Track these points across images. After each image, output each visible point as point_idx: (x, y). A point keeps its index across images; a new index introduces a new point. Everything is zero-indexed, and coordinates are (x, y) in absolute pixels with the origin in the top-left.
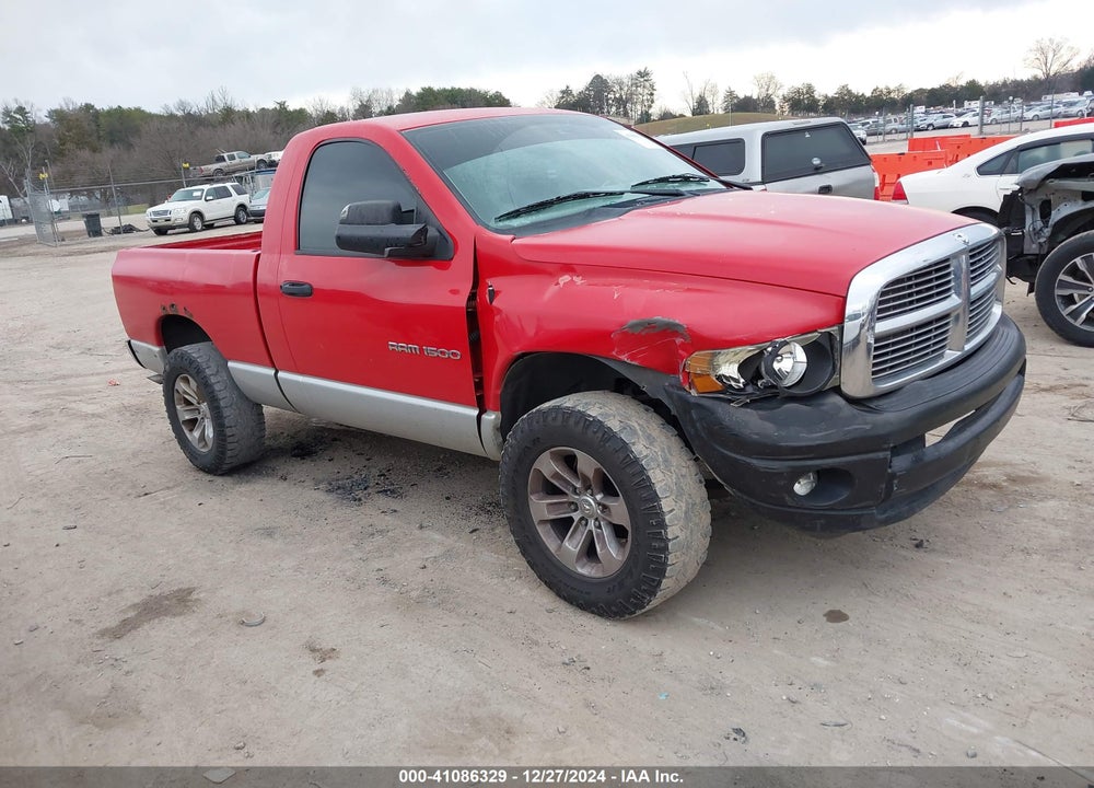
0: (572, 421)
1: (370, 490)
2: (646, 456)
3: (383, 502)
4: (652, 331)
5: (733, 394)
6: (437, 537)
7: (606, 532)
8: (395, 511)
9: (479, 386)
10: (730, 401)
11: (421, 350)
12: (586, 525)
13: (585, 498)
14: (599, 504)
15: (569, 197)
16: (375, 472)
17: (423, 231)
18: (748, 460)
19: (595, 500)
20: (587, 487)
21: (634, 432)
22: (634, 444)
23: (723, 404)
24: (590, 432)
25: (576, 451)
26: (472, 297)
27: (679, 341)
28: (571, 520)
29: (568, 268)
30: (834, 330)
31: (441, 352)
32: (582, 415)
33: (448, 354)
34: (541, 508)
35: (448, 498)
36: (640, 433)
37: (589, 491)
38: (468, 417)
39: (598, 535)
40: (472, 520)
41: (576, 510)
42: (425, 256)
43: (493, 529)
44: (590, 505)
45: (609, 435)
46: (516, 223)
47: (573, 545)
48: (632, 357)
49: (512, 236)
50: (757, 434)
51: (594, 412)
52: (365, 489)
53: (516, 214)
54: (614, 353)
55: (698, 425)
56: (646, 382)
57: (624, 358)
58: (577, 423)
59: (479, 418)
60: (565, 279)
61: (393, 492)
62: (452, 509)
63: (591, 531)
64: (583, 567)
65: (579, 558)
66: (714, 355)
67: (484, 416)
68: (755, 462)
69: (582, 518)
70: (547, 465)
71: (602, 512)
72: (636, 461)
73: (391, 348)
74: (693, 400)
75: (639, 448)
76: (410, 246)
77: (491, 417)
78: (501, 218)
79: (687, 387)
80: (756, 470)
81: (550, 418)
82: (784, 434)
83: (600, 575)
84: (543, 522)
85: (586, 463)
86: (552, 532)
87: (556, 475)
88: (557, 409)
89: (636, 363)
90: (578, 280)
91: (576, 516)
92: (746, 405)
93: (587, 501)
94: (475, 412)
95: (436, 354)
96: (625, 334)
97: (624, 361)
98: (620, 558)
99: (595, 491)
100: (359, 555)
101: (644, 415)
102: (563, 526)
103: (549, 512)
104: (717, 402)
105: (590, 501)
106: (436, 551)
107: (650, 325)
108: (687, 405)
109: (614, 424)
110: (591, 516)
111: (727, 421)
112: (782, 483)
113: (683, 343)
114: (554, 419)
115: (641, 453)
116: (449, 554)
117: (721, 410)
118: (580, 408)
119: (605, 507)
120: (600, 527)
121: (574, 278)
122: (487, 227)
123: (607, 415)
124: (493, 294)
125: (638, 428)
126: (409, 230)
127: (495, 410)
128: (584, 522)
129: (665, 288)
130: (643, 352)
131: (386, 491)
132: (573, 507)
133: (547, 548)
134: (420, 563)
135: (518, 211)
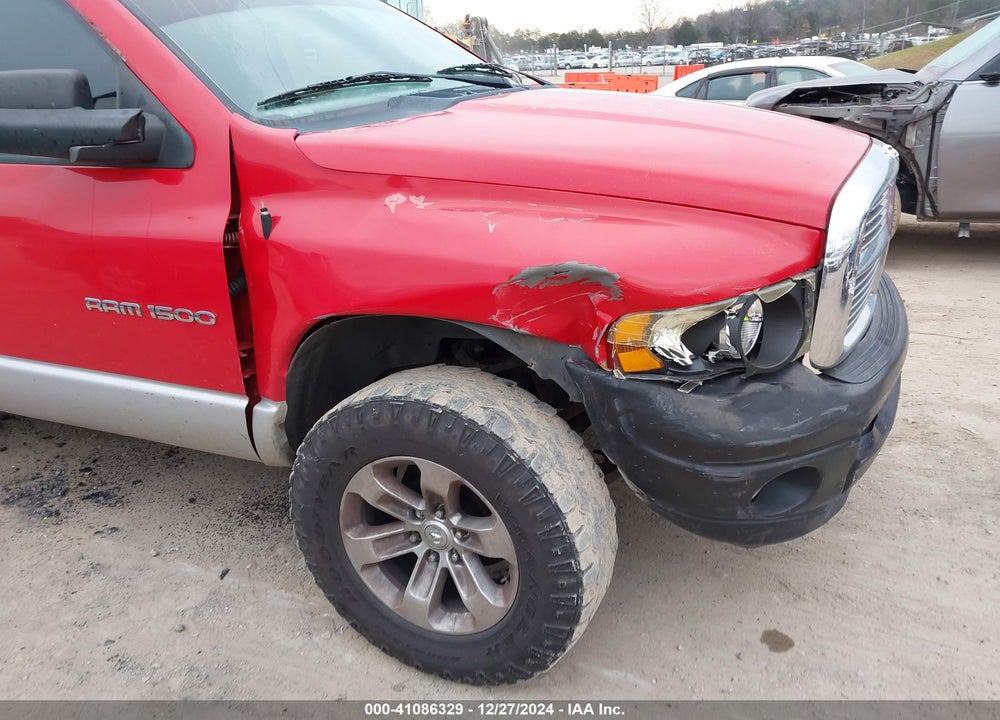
0: (408, 418)
1: (70, 496)
2: (533, 455)
3: (94, 513)
4: (558, 283)
5: (675, 374)
6: (191, 569)
7: (472, 568)
8: (115, 529)
9: (248, 362)
10: (678, 385)
11: (145, 311)
12: (437, 560)
13: (432, 523)
14: (455, 530)
15: (364, 78)
16: (74, 465)
17: (139, 119)
18: (699, 468)
19: (449, 525)
20: (435, 505)
21: (507, 422)
22: (512, 439)
23: (664, 389)
24: (440, 431)
25: (417, 461)
26: (231, 226)
27: (596, 297)
28: (412, 557)
29: (397, 182)
30: (810, 277)
31: (181, 314)
32: (424, 407)
33: (193, 316)
34: (363, 546)
35: (192, 501)
36: (516, 421)
37: (439, 513)
38: (232, 410)
39: (458, 574)
40: (237, 534)
41: (418, 542)
42: (143, 161)
43: (272, 549)
44: (439, 531)
45: (472, 430)
46: (291, 112)
47: (421, 592)
48: (518, 323)
49: (293, 132)
50: (717, 431)
51: (441, 398)
52: (64, 494)
53: (290, 99)
54: (495, 318)
55: (622, 419)
56: (536, 358)
57: (509, 324)
58: (416, 421)
59: (249, 411)
60: (396, 200)
61: (107, 496)
62: (202, 518)
63: (446, 572)
64: (439, 620)
65: (432, 609)
66: (654, 319)
67: (257, 408)
68: (707, 470)
69: (428, 553)
70: (369, 485)
71: (463, 540)
72: (521, 465)
73: (89, 306)
74: (616, 384)
75: (522, 444)
76: (119, 143)
77: (269, 410)
78: (268, 104)
79: (604, 364)
80: (708, 481)
81: (369, 417)
82: (752, 429)
83: (469, 629)
84: (368, 566)
85: (436, 477)
86: (384, 577)
87: (386, 499)
88: (379, 402)
89: (521, 331)
90: (420, 202)
91: (420, 550)
92: (697, 390)
93: (436, 527)
94: (243, 403)
95: (171, 317)
96: (514, 288)
97: (507, 329)
98: (500, 604)
99: (449, 511)
100: (69, 617)
101: (507, 391)
102: (401, 568)
103: (378, 551)
104: (655, 387)
105: (440, 529)
106: (194, 596)
107: (558, 274)
108: (607, 391)
109: (475, 413)
110: (444, 548)
111: (670, 413)
112: (740, 494)
113: (604, 302)
114: (377, 419)
115: (525, 451)
116: (215, 600)
117: (662, 398)
118: (417, 396)
119: (465, 535)
120: (460, 561)
121: (412, 198)
122: (247, 116)
123: (462, 402)
124: (269, 222)
125: (509, 413)
126: (115, 118)
127: (276, 399)
128: (432, 557)
129: (567, 216)
130: (536, 314)
131: (96, 495)
132: (413, 538)
133: (381, 602)
134: (174, 622)
135: (292, 94)
